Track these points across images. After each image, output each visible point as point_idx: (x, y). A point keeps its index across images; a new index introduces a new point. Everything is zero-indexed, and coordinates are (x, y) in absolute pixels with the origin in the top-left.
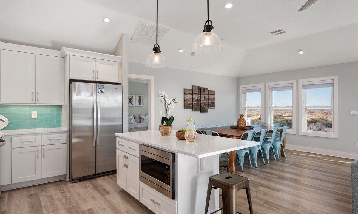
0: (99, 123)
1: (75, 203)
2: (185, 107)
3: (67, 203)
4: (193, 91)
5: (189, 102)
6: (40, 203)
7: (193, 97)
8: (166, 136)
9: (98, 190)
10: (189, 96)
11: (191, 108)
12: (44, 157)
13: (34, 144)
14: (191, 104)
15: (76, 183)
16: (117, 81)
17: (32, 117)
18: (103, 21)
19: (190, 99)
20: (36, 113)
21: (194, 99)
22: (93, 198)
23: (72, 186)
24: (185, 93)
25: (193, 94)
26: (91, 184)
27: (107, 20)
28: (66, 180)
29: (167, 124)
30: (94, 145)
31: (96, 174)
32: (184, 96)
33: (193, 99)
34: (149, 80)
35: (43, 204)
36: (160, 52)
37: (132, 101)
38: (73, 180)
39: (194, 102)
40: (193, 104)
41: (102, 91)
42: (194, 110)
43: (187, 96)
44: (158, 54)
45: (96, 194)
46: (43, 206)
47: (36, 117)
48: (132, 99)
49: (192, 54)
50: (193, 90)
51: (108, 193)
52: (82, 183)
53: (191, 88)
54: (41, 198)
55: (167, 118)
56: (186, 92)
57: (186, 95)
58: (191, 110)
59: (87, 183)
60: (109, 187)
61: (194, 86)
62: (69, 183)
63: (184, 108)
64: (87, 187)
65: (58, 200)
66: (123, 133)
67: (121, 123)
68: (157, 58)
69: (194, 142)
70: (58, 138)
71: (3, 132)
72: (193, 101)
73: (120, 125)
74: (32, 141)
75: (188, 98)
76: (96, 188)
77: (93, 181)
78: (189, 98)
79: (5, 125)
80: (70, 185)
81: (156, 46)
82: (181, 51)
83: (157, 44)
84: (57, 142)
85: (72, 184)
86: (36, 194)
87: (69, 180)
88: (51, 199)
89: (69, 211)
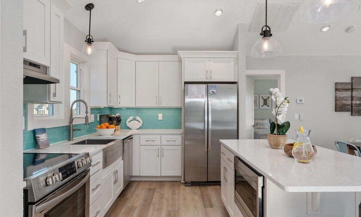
0: (210, 127)
1: (178, 207)
2: (338, 109)
3: (171, 205)
4: (352, 85)
5: (345, 102)
6: (152, 199)
7: (352, 95)
8: (276, 150)
9: (203, 200)
10: (343, 92)
11: (349, 111)
12: (163, 156)
13: (155, 143)
14: (348, 105)
15: (188, 187)
16: (233, 80)
17: (159, 119)
18: (215, 15)
19: (346, 97)
20: (161, 114)
21: (354, 98)
22: (195, 207)
23: (183, 189)
24: (336, 90)
25: (352, 89)
26: (201, 191)
27: (219, 13)
28: (182, 182)
29: (278, 131)
30: (206, 150)
31: (208, 182)
32: (336, 93)
33: (352, 97)
34: (279, 76)
35: (154, 200)
36: (271, 35)
37: (268, 102)
38: (186, 183)
39: (354, 102)
40: (352, 104)
41: (214, 92)
42: (353, 114)
43: (341, 92)
44: (268, 39)
45: (200, 204)
46: (153, 202)
47: (161, 119)
48: (268, 100)
49: (347, 30)
50: (352, 83)
51: (211, 206)
52: (193, 188)
53: (349, 81)
54: (155, 194)
55: (278, 125)
56: (339, 87)
57: (339, 92)
58: (350, 113)
59: (197, 189)
60: (216, 199)
61: (355, 78)
62: (182, 185)
63: (336, 111)
64: (195, 194)
65: (166, 200)
66: (240, 140)
67: (236, 128)
68: (266, 45)
69: (307, 163)
70: (175, 140)
71: (139, 131)
72: (352, 101)
73: (234, 130)
74: (154, 141)
75: (342, 96)
76: (202, 197)
77: (203, 188)
78: (344, 95)
79: (140, 125)
80: (183, 187)
81: (264, 29)
82: (325, 29)
83: (266, 26)
84: (173, 143)
85: (184, 187)
86: (154, 189)
87: (184, 182)
88: (162, 197)
89: (169, 214)
